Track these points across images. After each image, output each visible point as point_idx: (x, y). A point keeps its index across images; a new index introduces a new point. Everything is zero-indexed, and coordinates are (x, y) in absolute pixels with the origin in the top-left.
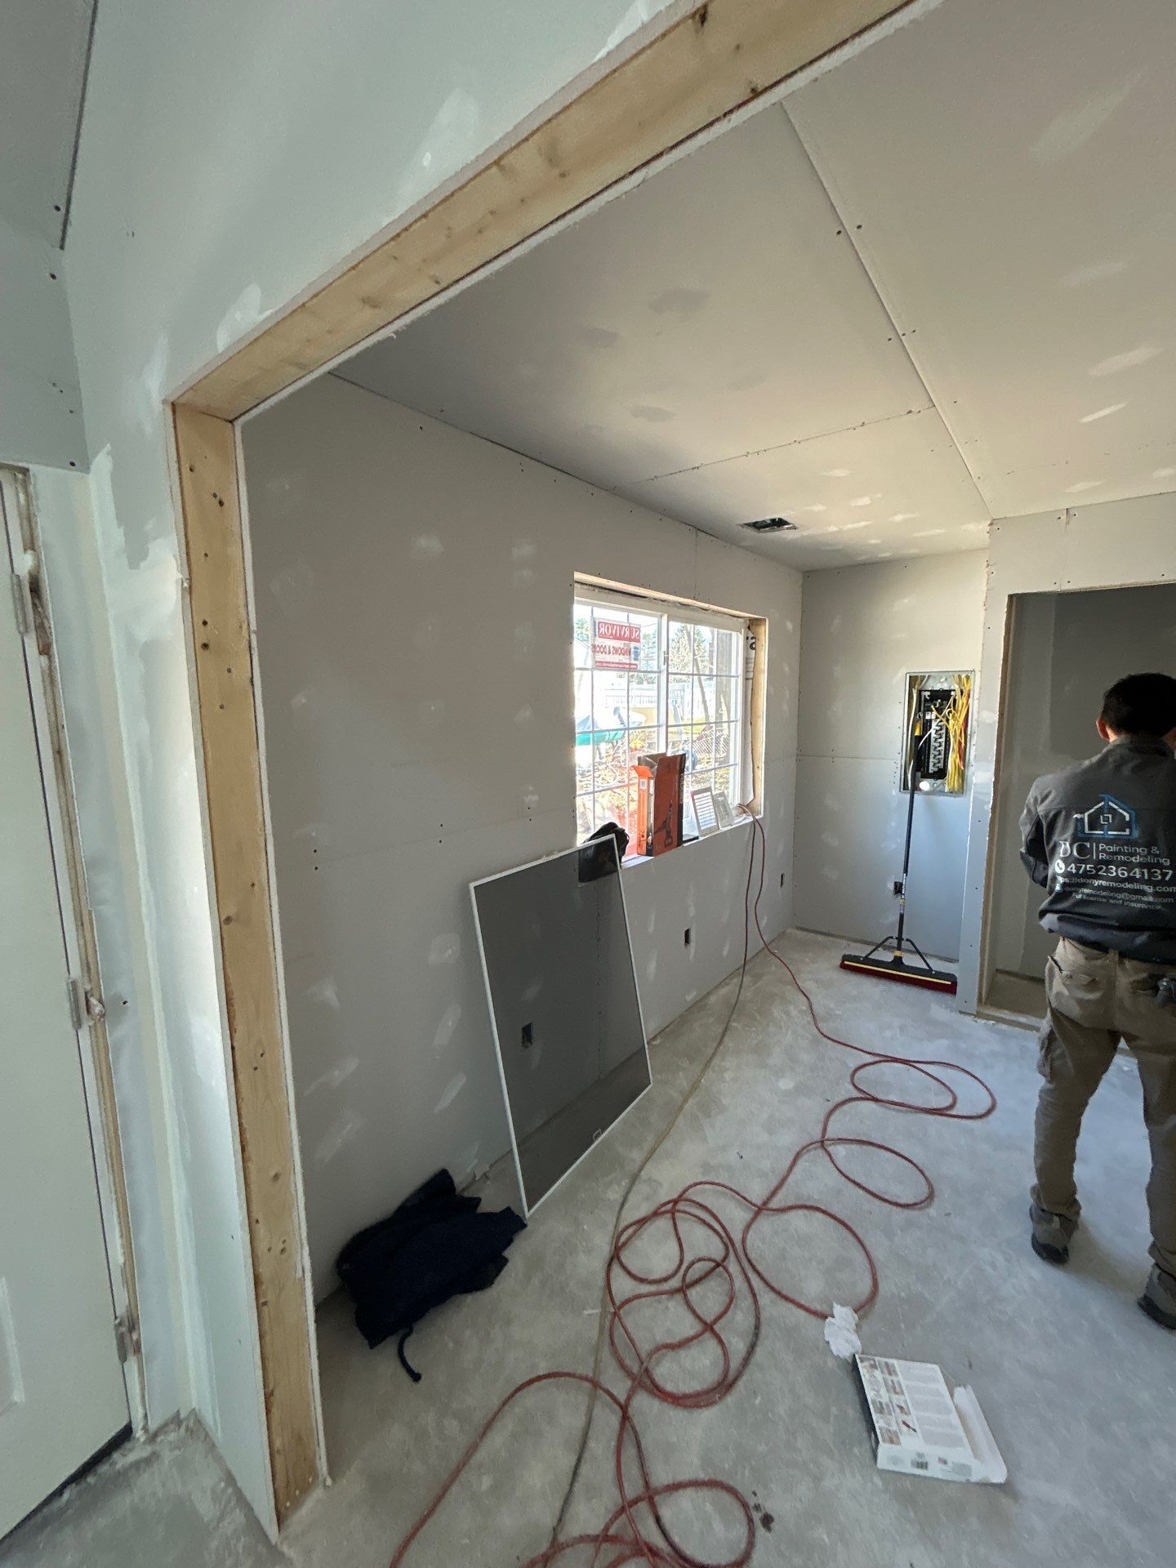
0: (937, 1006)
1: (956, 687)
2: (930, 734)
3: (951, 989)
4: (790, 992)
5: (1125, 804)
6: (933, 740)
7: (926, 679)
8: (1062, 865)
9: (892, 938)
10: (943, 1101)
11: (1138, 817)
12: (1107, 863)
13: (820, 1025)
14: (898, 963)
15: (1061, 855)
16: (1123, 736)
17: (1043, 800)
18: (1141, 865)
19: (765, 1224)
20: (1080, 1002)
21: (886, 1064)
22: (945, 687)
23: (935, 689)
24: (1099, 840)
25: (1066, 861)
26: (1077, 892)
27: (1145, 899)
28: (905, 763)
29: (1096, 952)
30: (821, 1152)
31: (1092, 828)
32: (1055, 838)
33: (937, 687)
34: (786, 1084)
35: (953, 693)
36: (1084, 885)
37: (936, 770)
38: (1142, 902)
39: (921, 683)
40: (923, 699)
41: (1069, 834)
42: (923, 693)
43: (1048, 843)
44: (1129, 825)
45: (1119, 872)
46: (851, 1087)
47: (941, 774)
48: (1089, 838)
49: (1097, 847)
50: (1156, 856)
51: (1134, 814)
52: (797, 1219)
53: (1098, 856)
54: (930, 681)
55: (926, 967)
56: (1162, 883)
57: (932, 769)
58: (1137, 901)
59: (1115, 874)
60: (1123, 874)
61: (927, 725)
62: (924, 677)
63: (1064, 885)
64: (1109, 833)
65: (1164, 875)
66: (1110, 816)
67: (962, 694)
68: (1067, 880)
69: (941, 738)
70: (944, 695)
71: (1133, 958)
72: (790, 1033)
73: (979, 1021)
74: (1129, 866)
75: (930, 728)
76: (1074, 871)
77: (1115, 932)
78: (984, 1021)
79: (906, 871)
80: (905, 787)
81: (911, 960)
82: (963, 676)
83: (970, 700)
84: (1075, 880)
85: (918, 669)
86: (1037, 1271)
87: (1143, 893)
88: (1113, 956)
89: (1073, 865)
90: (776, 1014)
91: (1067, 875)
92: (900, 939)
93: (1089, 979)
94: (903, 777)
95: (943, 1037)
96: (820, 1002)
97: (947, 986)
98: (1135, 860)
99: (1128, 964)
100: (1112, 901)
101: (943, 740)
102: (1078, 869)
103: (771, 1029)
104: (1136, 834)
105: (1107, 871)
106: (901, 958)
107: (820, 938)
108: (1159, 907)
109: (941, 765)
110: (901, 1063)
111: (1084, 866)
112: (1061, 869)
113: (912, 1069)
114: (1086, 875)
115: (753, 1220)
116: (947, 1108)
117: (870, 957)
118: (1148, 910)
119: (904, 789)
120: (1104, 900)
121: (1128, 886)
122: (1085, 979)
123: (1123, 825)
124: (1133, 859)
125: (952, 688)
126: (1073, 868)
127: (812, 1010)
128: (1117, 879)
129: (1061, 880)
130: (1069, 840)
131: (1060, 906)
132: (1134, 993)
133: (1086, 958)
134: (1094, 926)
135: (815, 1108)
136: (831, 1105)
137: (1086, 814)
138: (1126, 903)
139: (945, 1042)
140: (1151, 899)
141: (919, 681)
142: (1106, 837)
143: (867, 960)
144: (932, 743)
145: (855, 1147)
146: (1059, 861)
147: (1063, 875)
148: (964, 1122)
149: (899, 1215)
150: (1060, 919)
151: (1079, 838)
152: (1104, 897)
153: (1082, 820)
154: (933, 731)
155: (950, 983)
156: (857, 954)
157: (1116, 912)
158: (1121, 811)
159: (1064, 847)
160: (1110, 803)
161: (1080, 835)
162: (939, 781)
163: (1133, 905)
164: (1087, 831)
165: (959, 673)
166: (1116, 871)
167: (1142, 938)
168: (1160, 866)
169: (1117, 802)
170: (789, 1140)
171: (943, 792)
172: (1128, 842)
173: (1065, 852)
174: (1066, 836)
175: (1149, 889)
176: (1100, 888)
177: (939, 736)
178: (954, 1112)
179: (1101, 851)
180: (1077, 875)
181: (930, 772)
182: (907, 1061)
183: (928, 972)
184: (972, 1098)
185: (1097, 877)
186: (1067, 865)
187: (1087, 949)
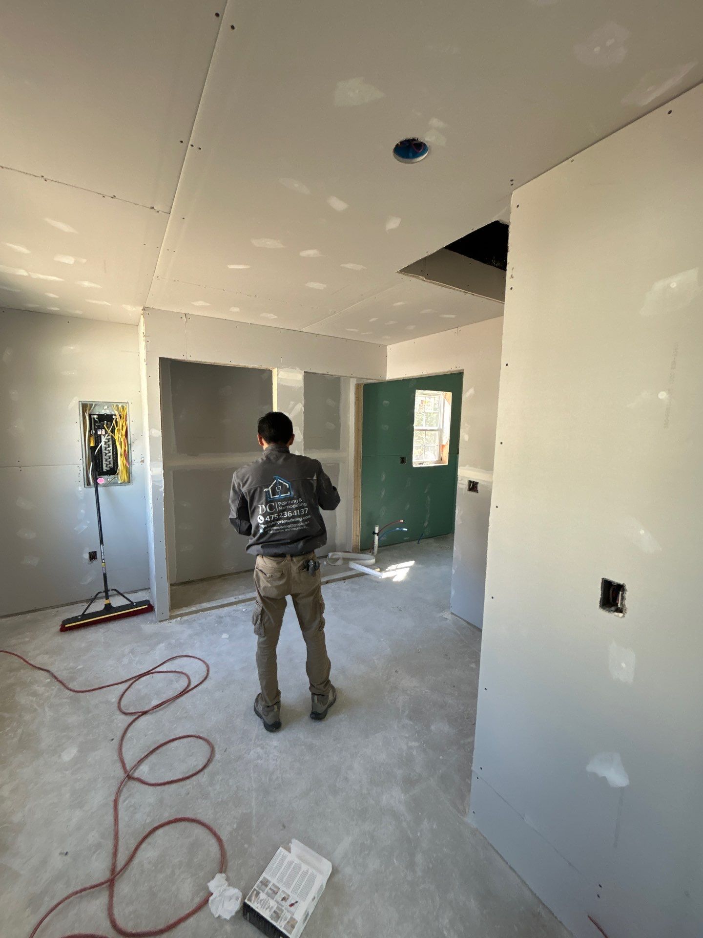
0: (145, 625)
1: (116, 413)
2: (101, 446)
3: (150, 609)
4: (27, 674)
5: (286, 480)
6: (103, 449)
7: (93, 407)
8: (262, 518)
9: (101, 592)
10: (182, 684)
11: (292, 485)
12: (283, 511)
13: (71, 686)
14: (108, 608)
15: (260, 513)
16: (272, 445)
17: (244, 485)
18: (297, 509)
19: (123, 888)
20: (277, 587)
21: (137, 682)
22: (108, 412)
23: (101, 414)
24: (278, 500)
25: (264, 515)
26: (270, 530)
27: (300, 525)
28: (86, 466)
29: (280, 558)
30: (132, 784)
31: (273, 495)
32: (255, 504)
33: (103, 412)
34: (69, 754)
35: (114, 417)
36: (274, 525)
37: (108, 469)
38: (298, 526)
39: (90, 409)
40: (93, 420)
41: (263, 500)
42: (93, 416)
43: (251, 508)
44: (289, 490)
45: (288, 514)
46: (123, 717)
47: (113, 471)
48: (273, 501)
49: (278, 504)
50: (301, 502)
51: (290, 483)
52: (148, 854)
53: (278, 509)
54: (97, 407)
55: (130, 603)
56: (305, 515)
57: (105, 469)
58: (297, 527)
59: (286, 516)
60: (290, 515)
61: (98, 439)
62: (91, 405)
63: (264, 529)
64: (282, 495)
65: (305, 511)
66: (280, 487)
67: (121, 418)
68: (266, 526)
69: (109, 447)
70: (109, 418)
71: (296, 556)
72: (47, 709)
73: (172, 621)
74: (292, 510)
75: (101, 442)
76: (269, 520)
77: (289, 546)
78: (175, 620)
79: (102, 542)
80: (89, 484)
81: (117, 602)
82: (120, 406)
83: (128, 422)
84: (269, 524)
85: (87, 399)
86: (276, 740)
87: (298, 522)
88: (288, 558)
89: (268, 517)
90: (23, 701)
91: (266, 523)
92: (106, 591)
93: (280, 574)
94: (85, 476)
95: (159, 643)
96: (59, 667)
97: (147, 607)
98: (294, 506)
99: (295, 559)
100: (286, 530)
101: (111, 448)
102: (270, 518)
103: (27, 717)
104: (293, 493)
105: (283, 515)
106: (110, 604)
107: (29, 616)
108: (305, 527)
109: (111, 465)
110: (146, 675)
111: (273, 516)
112: (262, 520)
113: (154, 675)
114: (275, 520)
115: (111, 896)
116: (188, 686)
117: (85, 613)
118: (302, 529)
119: (87, 485)
120: (283, 531)
121: (293, 520)
122: (278, 574)
123: (286, 490)
124: (293, 506)
125: (113, 413)
126: (268, 518)
127: (56, 678)
128: (288, 518)
129: (263, 526)
130: (264, 503)
131: (261, 541)
132: (299, 573)
133: (277, 563)
134: (277, 546)
135: (106, 754)
136: (116, 741)
137: (270, 488)
138: (292, 529)
139: (162, 645)
140: (302, 524)
141: (89, 407)
142: (281, 498)
143: (84, 616)
144: (104, 451)
145: (153, 758)
146: (260, 516)
147: (263, 524)
148: (199, 688)
149: (203, 778)
150: (262, 547)
151: (269, 502)
152: (283, 529)
153: (268, 491)
154: (103, 443)
155: (147, 606)
156: (75, 615)
157: (288, 535)
158: (284, 483)
159: (262, 508)
160: (279, 480)
161: (269, 500)
162: (112, 476)
163: (295, 529)
164: (272, 497)
165: (117, 404)
166: (287, 514)
167: (301, 544)
168: (303, 507)
169: (282, 479)
170: (100, 797)
171: (117, 483)
172: (291, 499)
173: (263, 510)
174: (262, 501)
175: (300, 519)
176: (282, 524)
177: (107, 446)
178: (192, 686)
179: (279, 506)
180: (271, 521)
181: (104, 470)
182: (149, 672)
183: (132, 605)
184: (194, 669)
185: (279, 519)
186: (265, 517)
187: (276, 559)
